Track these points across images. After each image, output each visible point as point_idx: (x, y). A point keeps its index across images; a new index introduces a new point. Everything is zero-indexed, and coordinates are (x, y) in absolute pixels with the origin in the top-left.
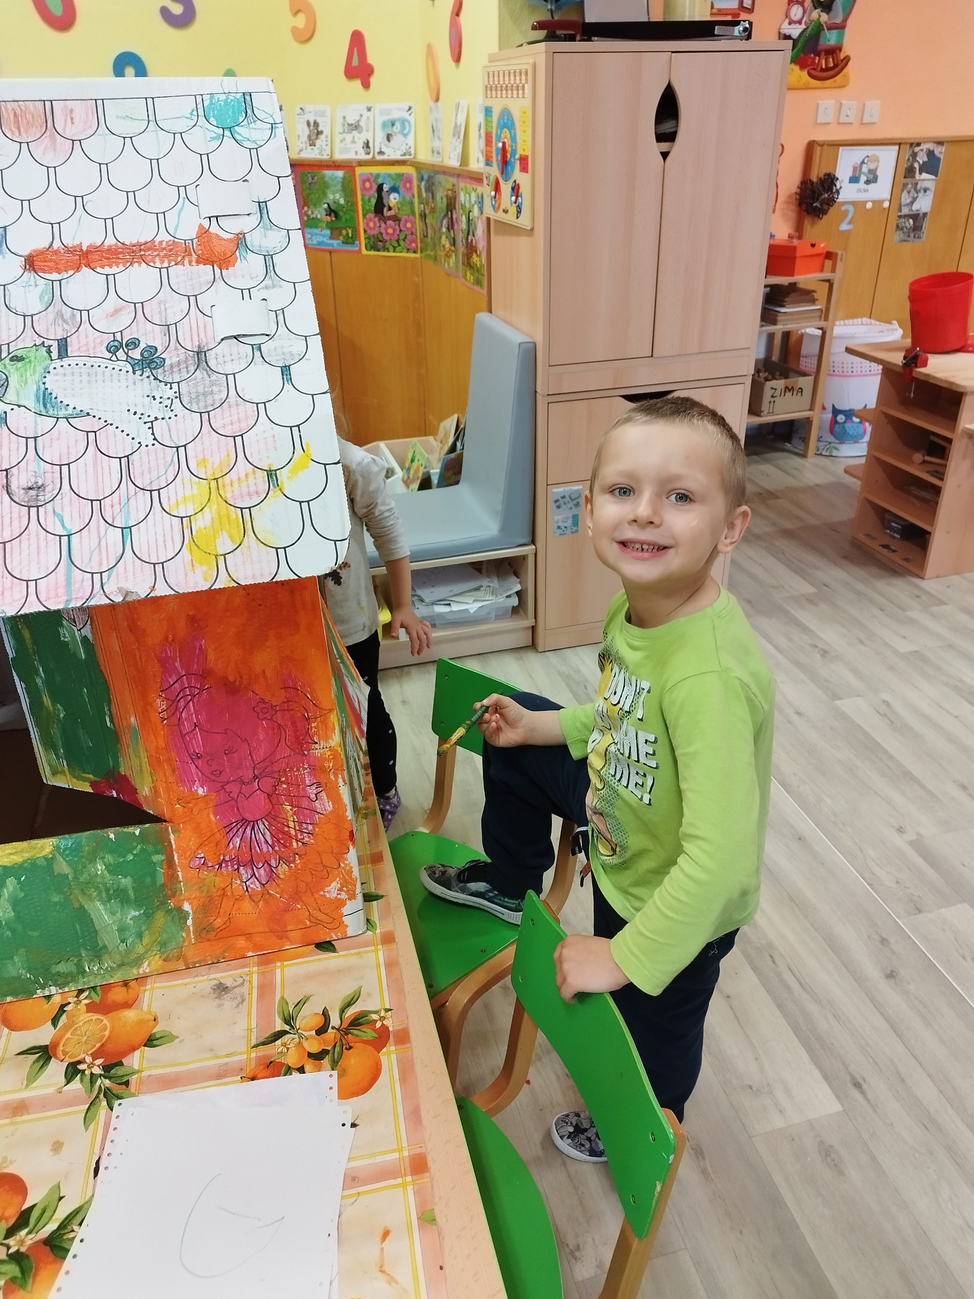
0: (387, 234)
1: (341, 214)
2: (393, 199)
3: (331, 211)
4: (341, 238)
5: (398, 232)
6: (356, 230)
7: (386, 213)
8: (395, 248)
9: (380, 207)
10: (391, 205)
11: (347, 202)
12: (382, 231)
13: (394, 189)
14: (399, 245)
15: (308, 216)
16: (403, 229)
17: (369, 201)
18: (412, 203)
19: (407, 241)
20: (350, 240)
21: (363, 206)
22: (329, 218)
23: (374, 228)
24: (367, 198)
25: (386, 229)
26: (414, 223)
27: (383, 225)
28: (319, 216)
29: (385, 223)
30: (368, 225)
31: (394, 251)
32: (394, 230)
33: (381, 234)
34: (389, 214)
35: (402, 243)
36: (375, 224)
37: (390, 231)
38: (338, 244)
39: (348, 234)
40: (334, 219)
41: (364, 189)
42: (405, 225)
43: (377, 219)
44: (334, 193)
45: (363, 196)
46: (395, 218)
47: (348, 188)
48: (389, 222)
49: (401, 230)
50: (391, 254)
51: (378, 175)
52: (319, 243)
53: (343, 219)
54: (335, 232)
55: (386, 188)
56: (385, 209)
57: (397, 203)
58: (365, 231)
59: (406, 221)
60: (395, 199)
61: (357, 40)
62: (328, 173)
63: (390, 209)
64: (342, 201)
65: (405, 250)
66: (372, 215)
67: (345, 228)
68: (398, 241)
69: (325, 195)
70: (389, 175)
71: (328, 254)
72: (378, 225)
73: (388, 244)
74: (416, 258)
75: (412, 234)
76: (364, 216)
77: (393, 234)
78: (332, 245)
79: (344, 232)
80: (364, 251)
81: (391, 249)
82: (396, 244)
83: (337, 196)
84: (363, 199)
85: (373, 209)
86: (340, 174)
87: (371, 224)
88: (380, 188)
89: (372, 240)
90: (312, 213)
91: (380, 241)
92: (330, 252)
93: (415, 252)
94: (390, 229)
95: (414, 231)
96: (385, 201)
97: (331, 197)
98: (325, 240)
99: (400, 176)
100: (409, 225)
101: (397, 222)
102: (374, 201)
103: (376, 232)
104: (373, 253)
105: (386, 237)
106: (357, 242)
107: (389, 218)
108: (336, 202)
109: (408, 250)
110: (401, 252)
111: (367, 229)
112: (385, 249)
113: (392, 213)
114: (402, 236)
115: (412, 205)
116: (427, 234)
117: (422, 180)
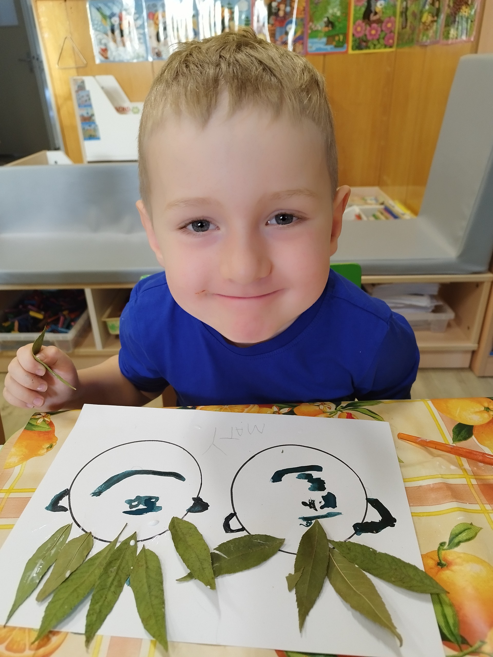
0: (371, 35)
1: (336, 24)
2: (379, 5)
3: (330, 23)
4: (334, 43)
5: (379, 32)
6: (346, 36)
7: (373, 17)
8: (375, 45)
9: (367, 14)
10: (377, 10)
11: (342, 13)
12: (367, 33)
14: (379, 42)
15: (311, 29)
16: (384, 29)
17: (360, 10)
18: (395, 6)
19: (386, 39)
20: (341, 44)
21: (355, 15)
22: (327, 29)
23: (360, 32)
24: (358, 8)
25: (370, 31)
26: (394, 23)
27: (368, 27)
28: (320, 28)
29: (370, 26)
30: (356, 29)
31: (374, 48)
32: (377, 31)
33: (366, 35)
34: (375, 18)
35: (382, 41)
36: (362, 28)
37: (373, 32)
38: (331, 48)
39: (339, 40)
40: (330, 28)
42: (386, 26)
43: (364, 24)
44: (333, 8)
45: (356, 6)
46: (379, 21)
48: (374, 25)
49: (382, 31)
50: (371, 51)
52: (317, 49)
53: (337, 28)
54: (330, 39)
56: (372, 15)
57: (382, 9)
58: (353, 35)
59: (388, 22)
60: (381, 5)
63: (376, 13)
64: (339, 14)
65: (383, 47)
66: (360, 21)
67: (338, 35)
68: (378, 40)
69: (326, 10)
71: (321, 58)
72: (364, 28)
73: (370, 44)
74: (392, 52)
75: (391, 32)
76: (354, 23)
77: (375, 35)
78: (326, 49)
79: (337, 38)
80: (350, 51)
81: (372, 46)
82: (376, 42)
83: (335, 10)
84: (355, 10)
85: (362, 16)
87: (359, 29)
89: (358, 41)
90: (315, 26)
91: (365, 42)
92: (324, 55)
93: (391, 47)
95: (393, 29)
96: (373, 9)
97: (330, 11)
98: (322, 46)
101: (380, 25)
102: (363, 9)
103: (361, 35)
104: (357, 52)
105: (369, 38)
106: (346, 45)
107: (374, 22)
108: (334, 15)
109: (386, 46)
110: (379, 48)
111: (355, 33)
112: (367, 47)
113: (377, 17)
114: (383, 35)
115: (394, 8)
116: (406, 25)
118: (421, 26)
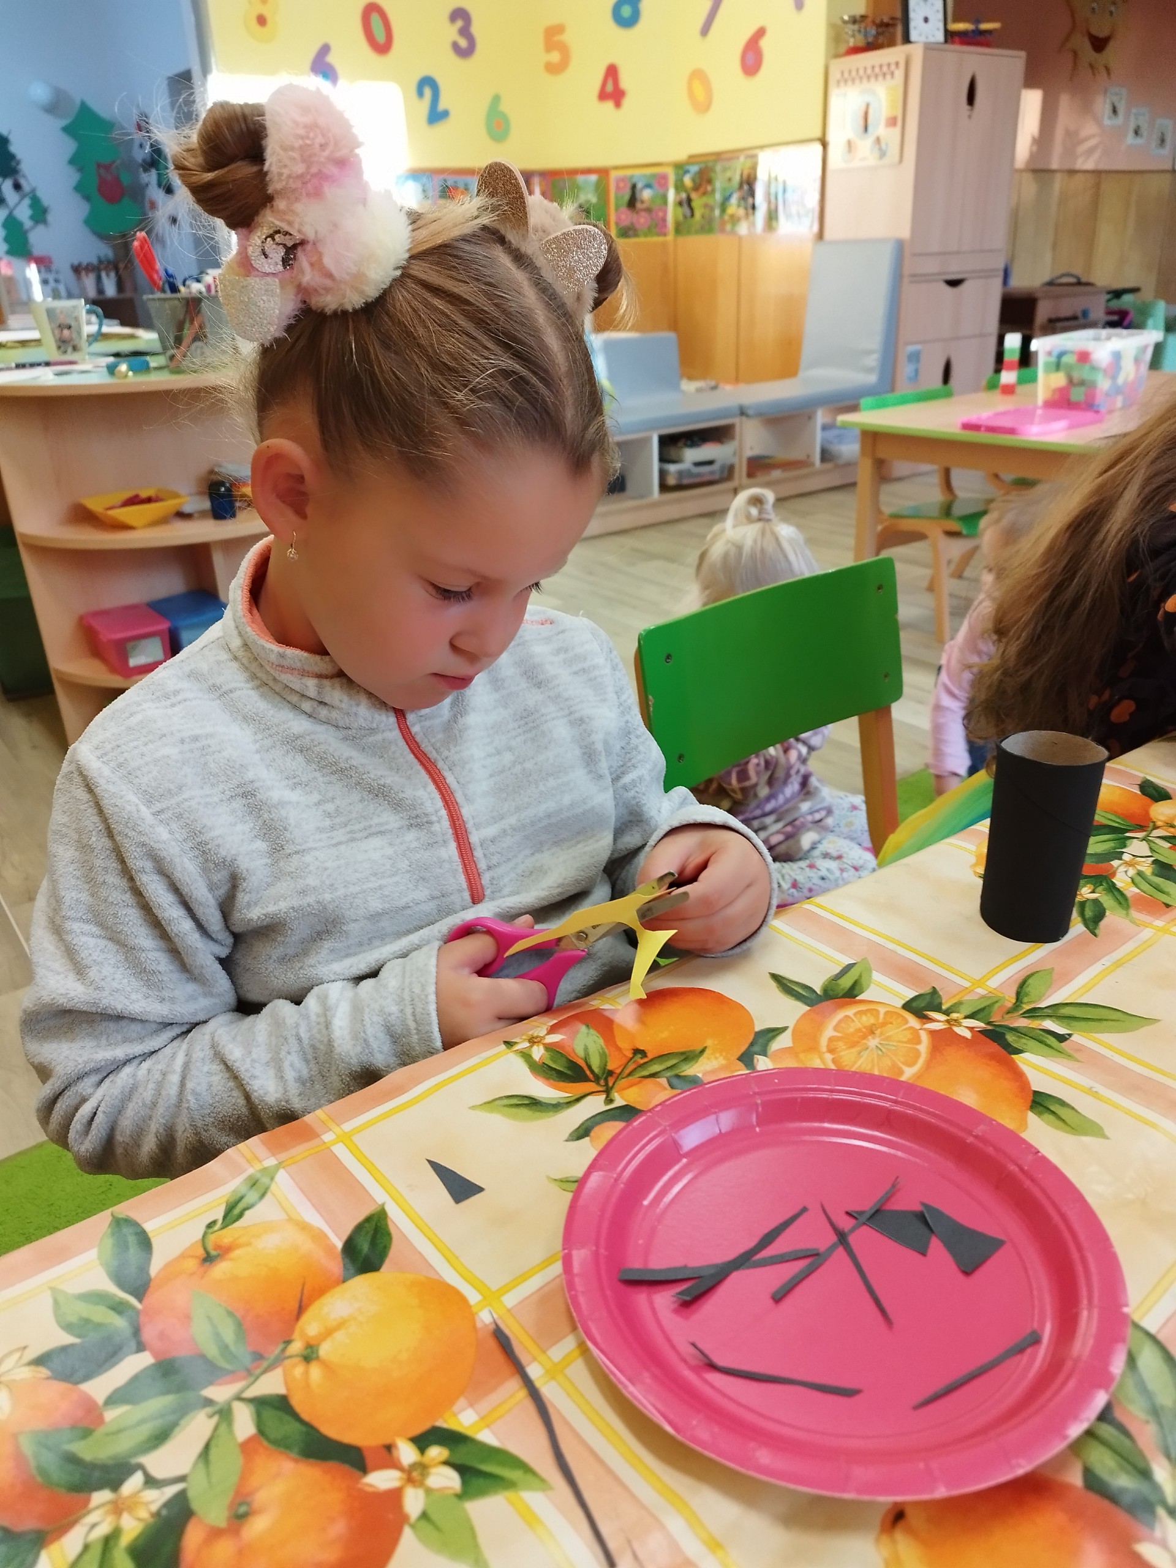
0: (639, 223)
1: (593, 209)
2: (646, 194)
5: (648, 221)
7: (639, 205)
8: (646, 234)
9: (632, 203)
10: (643, 199)
11: (599, 198)
12: (634, 221)
13: (648, 186)
14: (649, 231)
16: (654, 217)
17: (622, 198)
18: (665, 195)
19: (658, 227)
21: (615, 202)
23: (625, 220)
24: (619, 196)
25: (637, 220)
26: (666, 212)
27: (634, 216)
29: (637, 214)
30: (620, 217)
31: (645, 237)
32: (646, 220)
33: (632, 223)
34: (642, 206)
35: (654, 230)
36: (626, 216)
41: (618, 188)
42: (657, 214)
43: (629, 212)
44: (587, 193)
45: (617, 194)
46: (648, 210)
47: (602, 189)
48: (643, 214)
49: (652, 219)
50: (642, 239)
51: (632, 177)
55: (639, 185)
56: (638, 203)
57: (649, 197)
58: (617, 223)
59: (658, 211)
60: (648, 194)
61: (612, 72)
62: (581, 178)
63: (642, 202)
64: (594, 200)
65: (656, 235)
66: (624, 209)
68: (650, 228)
69: (577, 195)
70: (644, 176)
72: (629, 216)
73: (638, 233)
74: (669, 241)
75: (664, 221)
76: (617, 209)
77: (644, 224)
81: (642, 235)
82: (646, 231)
83: (590, 198)
84: (616, 196)
85: (626, 204)
86: (593, 178)
87: (623, 217)
88: (634, 187)
89: (624, 229)
91: (633, 229)
93: (665, 236)
94: (642, 220)
95: (666, 218)
96: (638, 197)
97: (583, 196)
99: (654, 176)
100: (661, 214)
101: (649, 213)
102: (627, 197)
103: (627, 223)
104: (624, 240)
105: (637, 226)
107: (642, 210)
108: (588, 201)
109: (659, 235)
110: (653, 236)
111: (619, 221)
112: (636, 235)
113: (644, 206)
114: (654, 223)
115: (664, 198)
116: (692, 215)
117: (687, 172)
118: (726, 217)
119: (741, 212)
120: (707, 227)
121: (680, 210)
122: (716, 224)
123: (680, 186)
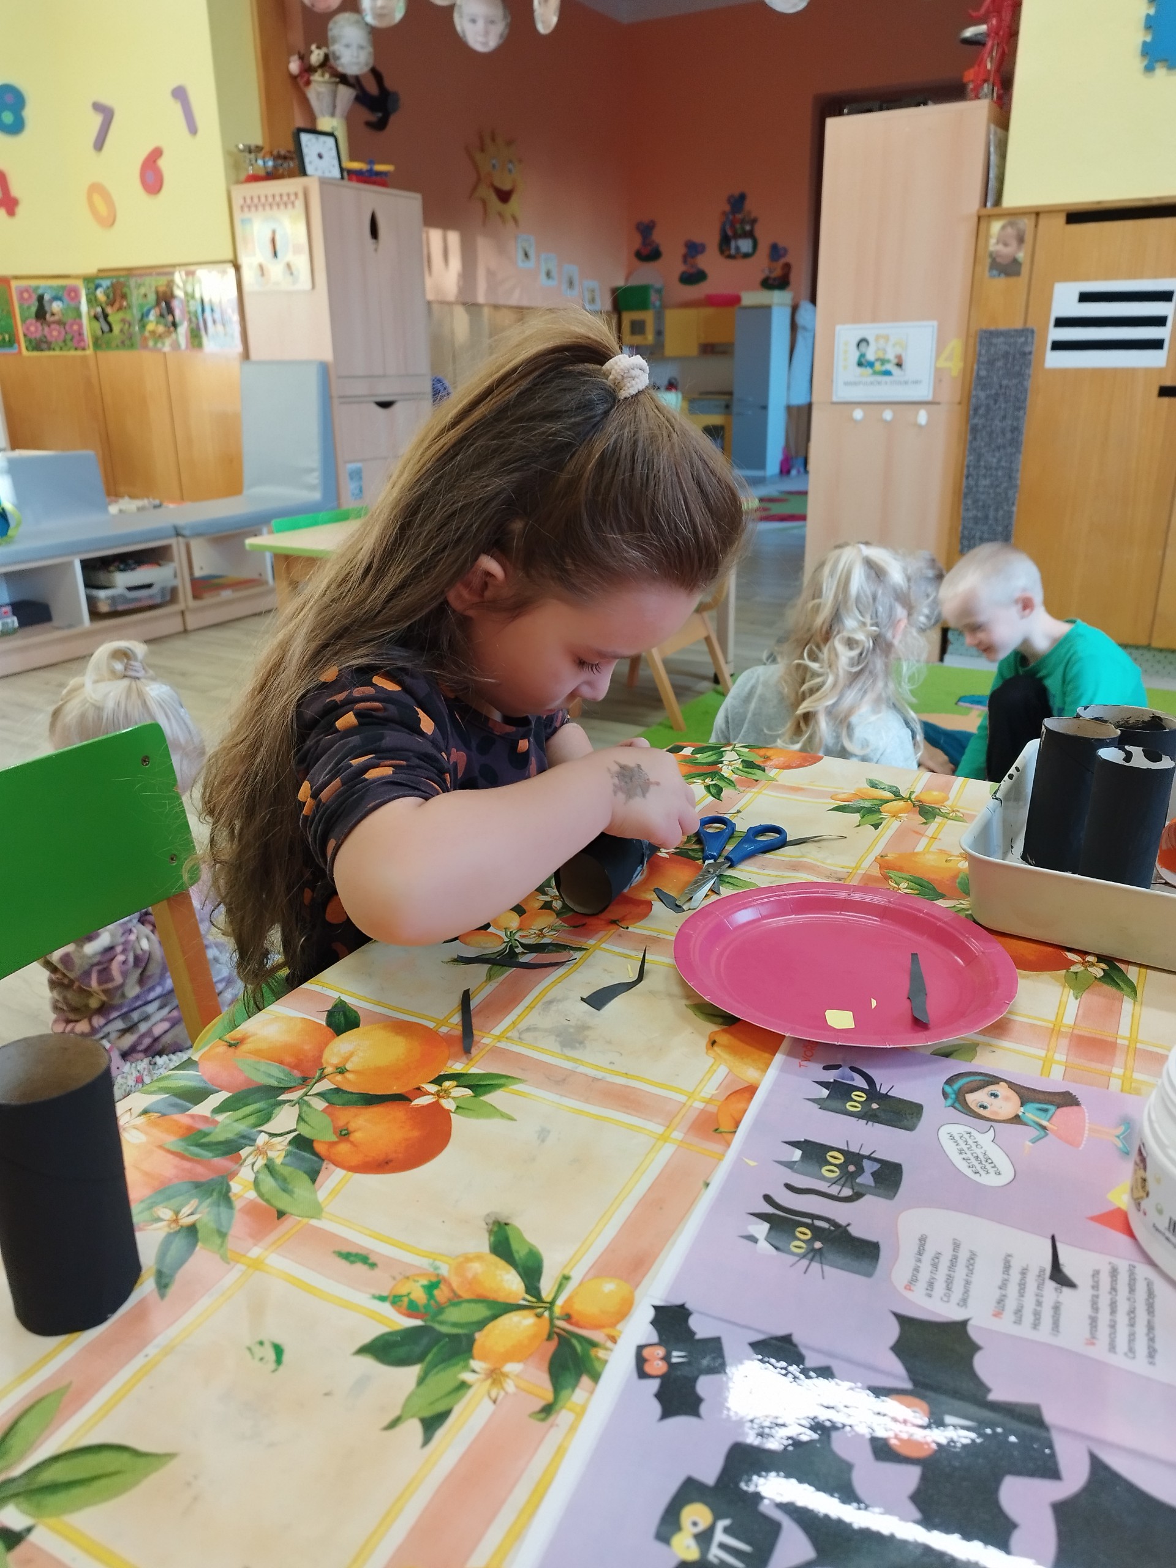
0: (52, 336)
2: (56, 306)
5: (63, 334)
6: (13, 335)
7: (49, 318)
8: (61, 347)
9: (41, 314)
10: (54, 311)
11: (2, 310)
12: (46, 334)
13: (56, 298)
14: (66, 344)
16: (68, 330)
17: (29, 308)
19: (75, 341)
20: (7, 345)
21: (21, 313)
23: (35, 332)
24: (25, 306)
25: (50, 332)
26: (80, 326)
27: (46, 328)
29: (49, 327)
30: (28, 329)
31: (61, 351)
32: (59, 333)
33: (44, 336)
34: (52, 319)
35: (69, 343)
36: (36, 328)
37: (55, 333)
39: (4, 338)
41: (21, 299)
42: (71, 328)
43: (39, 324)
45: (20, 304)
46: (60, 323)
48: (53, 326)
49: (66, 333)
50: (57, 353)
51: (37, 288)
55: (47, 297)
56: (48, 316)
57: (60, 309)
58: (25, 335)
59: (73, 325)
60: (58, 306)
63: (53, 314)
65: (73, 349)
68: (65, 341)
70: (51, 287)
72: (40, 328)
73: (53, 346)
74: (88, 355)
75: (80, 335)
76: (24, 321)
77: (58, 336)
80: (25, 352)
81: (57, 348)
82: (61, 344)
84: (21, 307)
85: (33, 315)
87: (32, 329)
88: (41, 298)
89: (34, 342)
91: (44, 342)
93: (84, 350)
96: (47, 309)
99: (63, 288)
100: (75, 327)
101: (62, 326)
102: (34, 309)
103: (38, 335)
104: (35, 354)
105: (50, 339)
106: (15, 345)
107: (54, 322)
109: (76, 349)
110: (69, 350)
111: (26, 332)
112: (49, 349)
113: (56, 318)
114: (69, 337)
115: (78, 310)
116: (111, 330)
117: (97, 287)
118: (147, 334)
119: (161, 329)
120: (128, 342)
121: (96, 325)
122: (137, 339)
123: (92, 300)
